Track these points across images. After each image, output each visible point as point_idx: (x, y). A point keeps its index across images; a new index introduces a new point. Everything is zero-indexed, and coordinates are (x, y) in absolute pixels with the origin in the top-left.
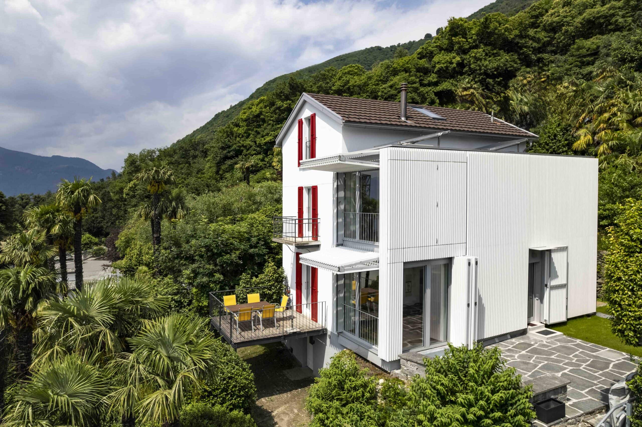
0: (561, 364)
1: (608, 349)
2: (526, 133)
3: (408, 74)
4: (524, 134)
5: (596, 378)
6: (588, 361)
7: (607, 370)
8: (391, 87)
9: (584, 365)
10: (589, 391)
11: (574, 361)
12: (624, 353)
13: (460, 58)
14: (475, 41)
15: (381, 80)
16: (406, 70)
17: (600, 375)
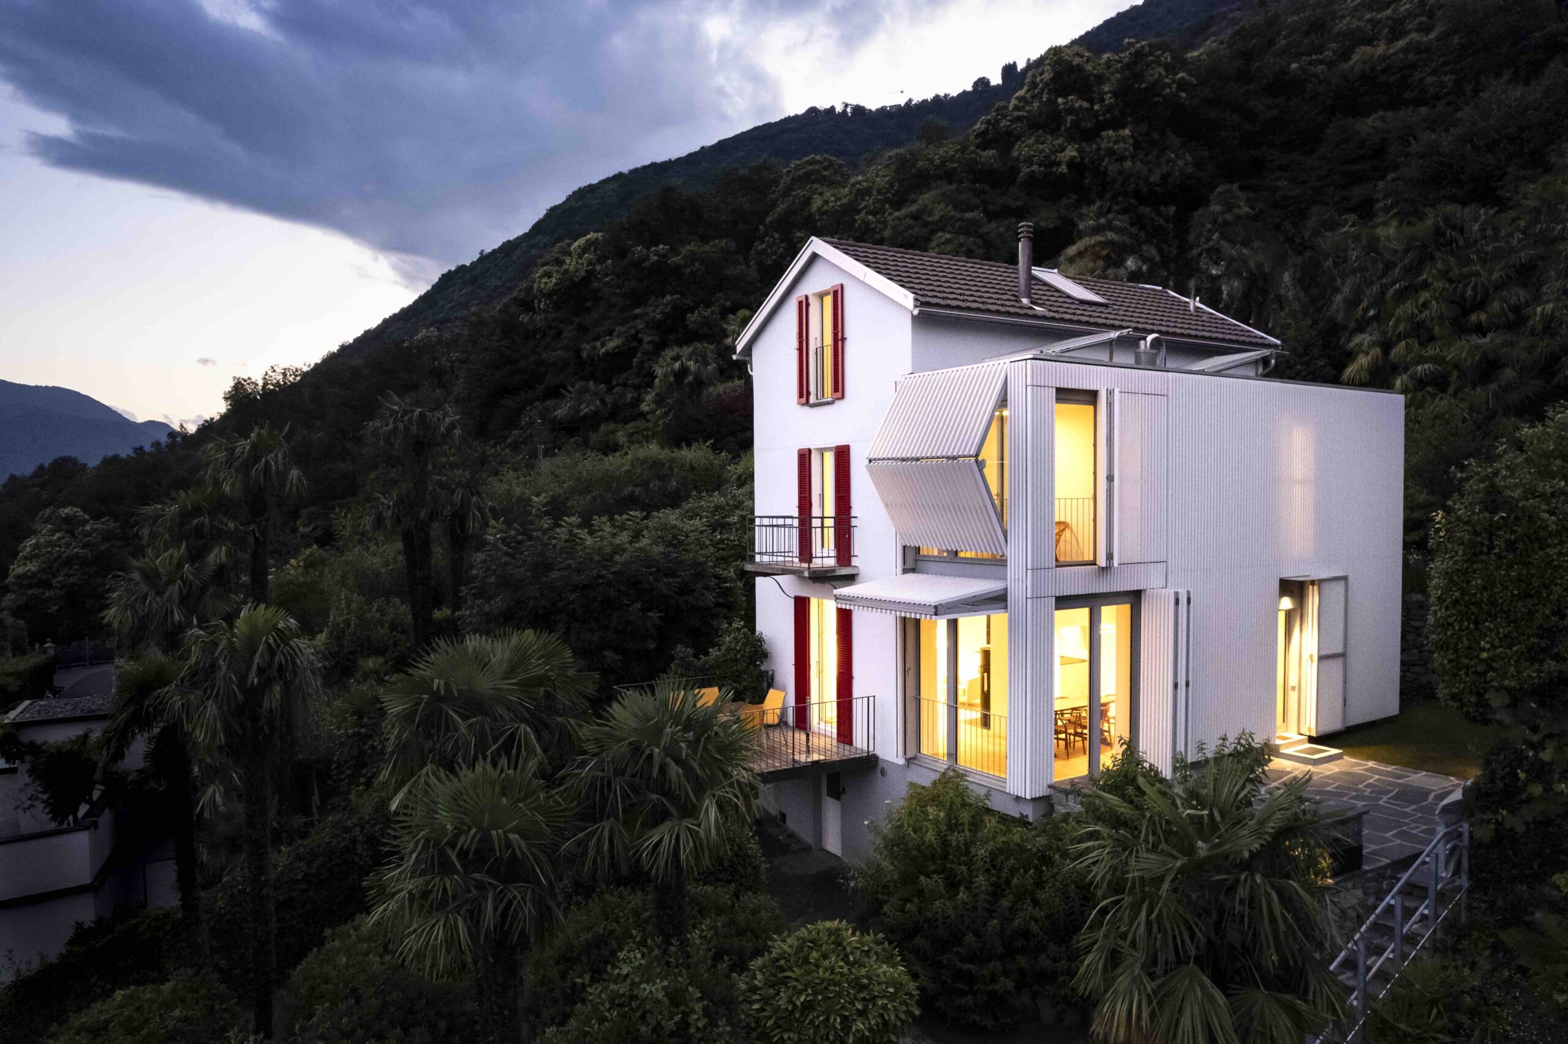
0: (1345, 799)
1: (1424, 773)
2: (1262, 338)
3: (954, 186)
4: (1260, 341)
5: (1406, 815)
6: (1390, 791)
7: (1425, 803)
8: (916, 217)
9: (1385, 798)
10: (1399, 833)
11: (1366, 794)
12: (1452, 778)
13: (1078, 150)
14: (1110, 109)
15: (888, 201)
16: (949, 176)
17: (1414, 810)
